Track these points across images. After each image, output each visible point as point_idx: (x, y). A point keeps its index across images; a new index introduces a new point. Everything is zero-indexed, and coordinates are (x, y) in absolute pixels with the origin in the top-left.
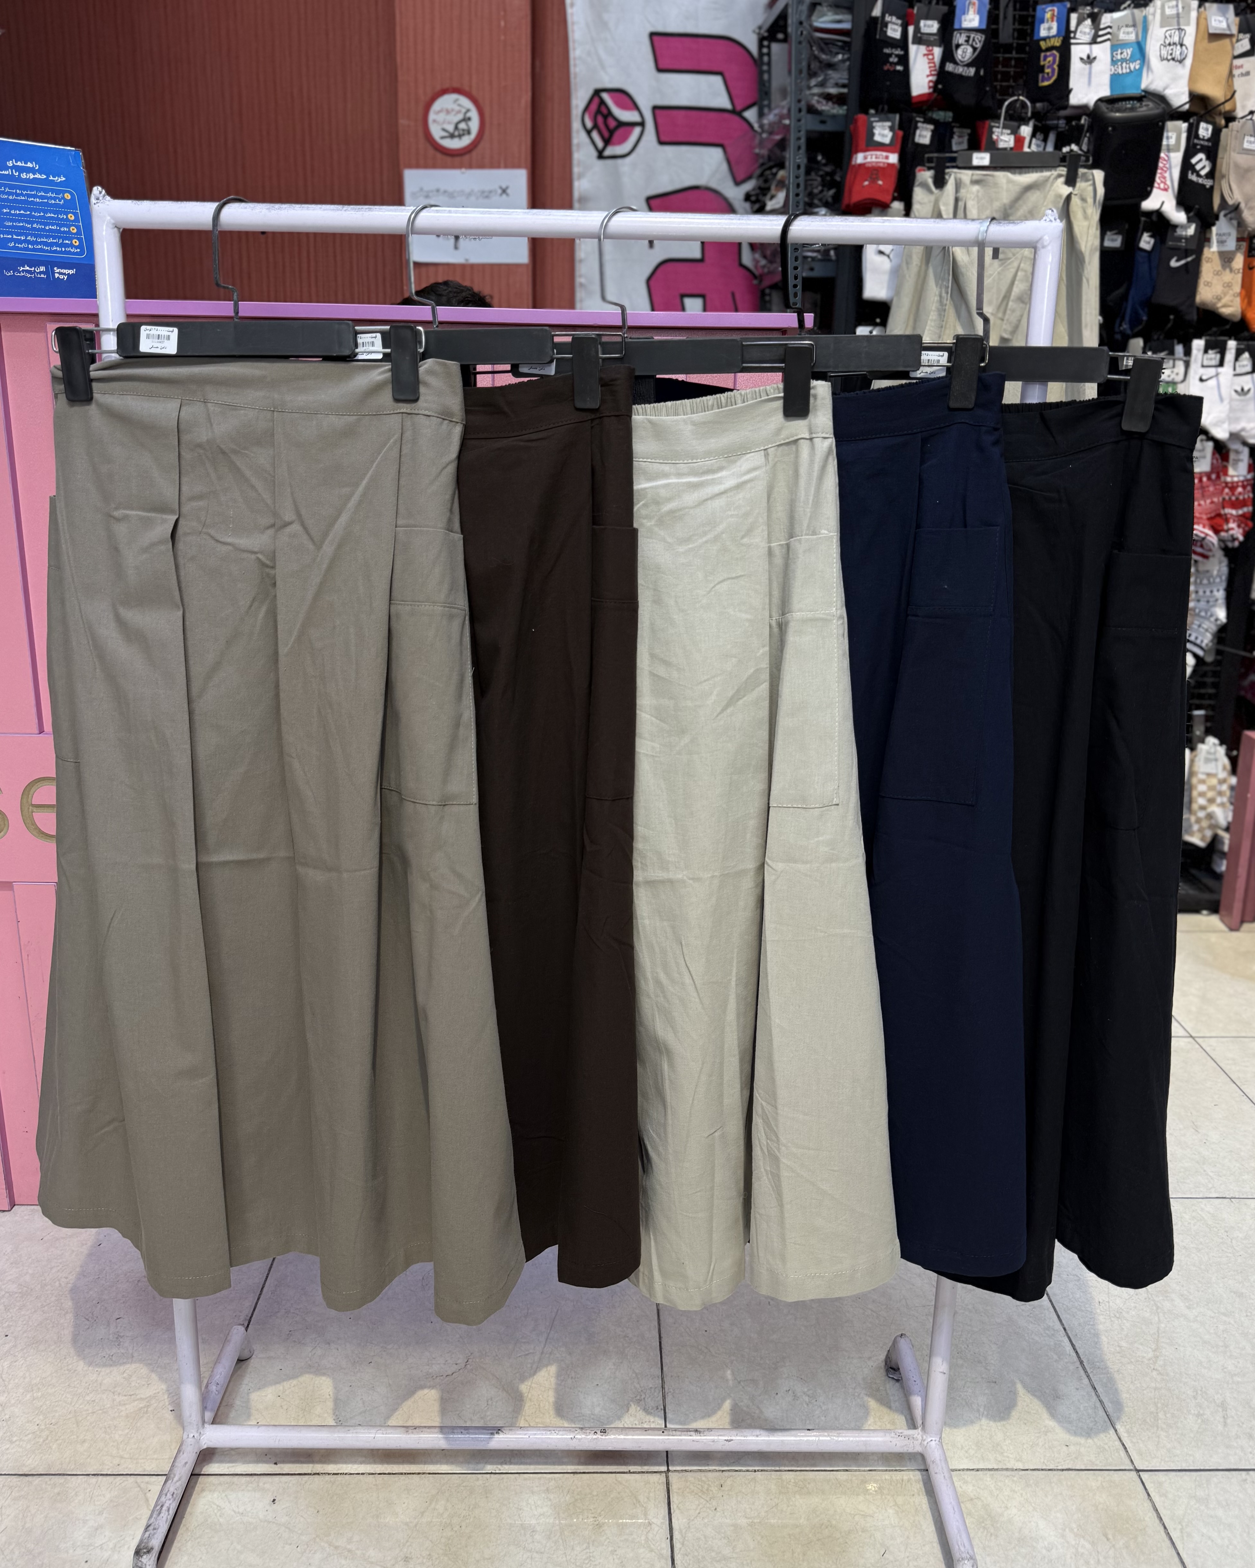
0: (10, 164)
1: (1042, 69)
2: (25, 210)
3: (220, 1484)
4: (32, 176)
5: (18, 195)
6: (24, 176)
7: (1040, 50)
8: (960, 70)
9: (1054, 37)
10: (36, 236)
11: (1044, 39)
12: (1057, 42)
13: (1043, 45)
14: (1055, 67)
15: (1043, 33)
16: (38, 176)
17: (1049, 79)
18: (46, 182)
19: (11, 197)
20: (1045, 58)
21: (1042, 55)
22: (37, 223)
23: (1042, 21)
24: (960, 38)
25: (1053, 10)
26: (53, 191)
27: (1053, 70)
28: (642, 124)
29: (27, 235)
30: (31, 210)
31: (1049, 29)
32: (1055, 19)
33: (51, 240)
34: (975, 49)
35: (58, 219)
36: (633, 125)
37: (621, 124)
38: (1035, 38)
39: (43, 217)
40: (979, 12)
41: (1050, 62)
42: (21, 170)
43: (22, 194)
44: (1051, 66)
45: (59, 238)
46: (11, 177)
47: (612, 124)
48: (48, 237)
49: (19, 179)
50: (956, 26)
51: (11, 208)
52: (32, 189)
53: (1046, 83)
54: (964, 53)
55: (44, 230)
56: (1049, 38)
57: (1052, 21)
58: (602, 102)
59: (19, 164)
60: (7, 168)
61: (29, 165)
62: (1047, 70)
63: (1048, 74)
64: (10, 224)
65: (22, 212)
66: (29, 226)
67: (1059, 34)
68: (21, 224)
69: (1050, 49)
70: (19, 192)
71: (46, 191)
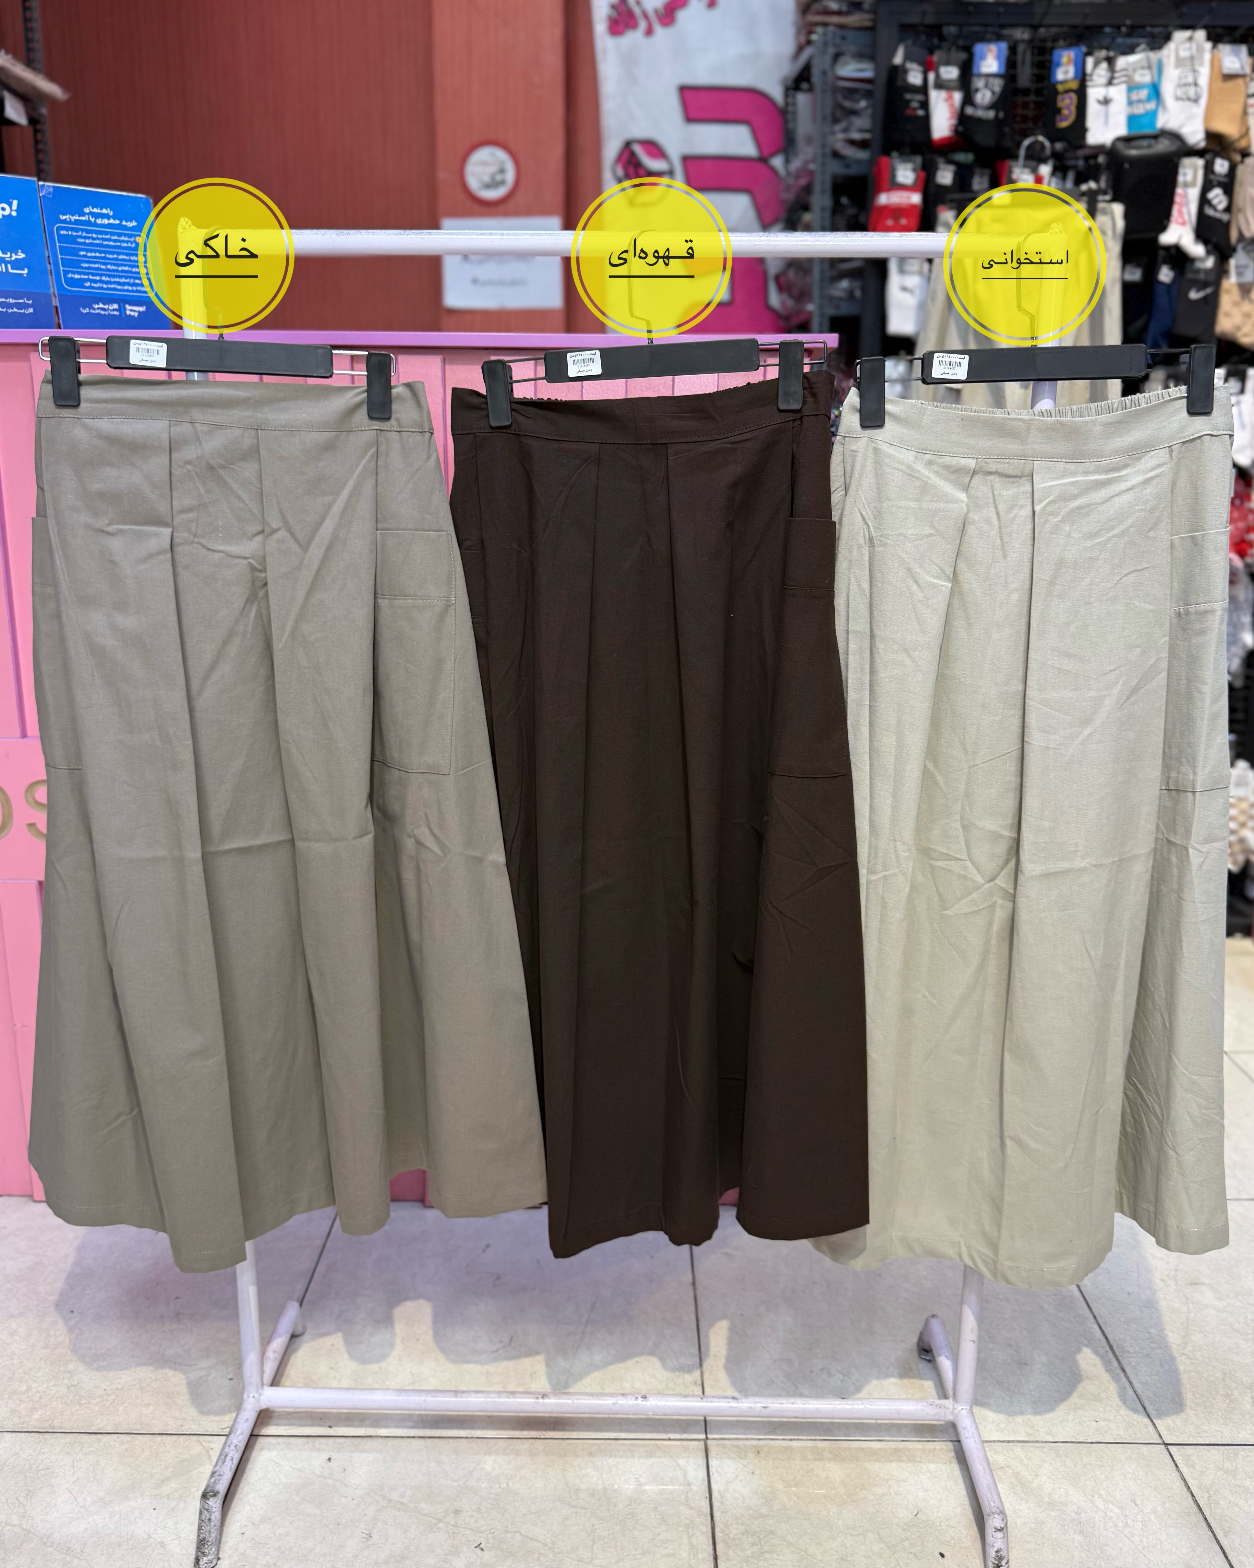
0: (87, 210)
1: (1059, 111)
2: (100, 252)
3: (278, 1444)
4: (106, 221)
5: (93, 239)
6: (99, 221)
7: (1058, 93)
8: (980, 113)
9: (1071, 79)
10: (109, 276)
11: (1062, 82)
12: (1074, 85)
13: (1060, 88)
14: (1073, 108)
15: (1060, 77)
16: (112, 221)
17: (1066, 118)
18: (119, 226)
19: (87, 241)
20: (1063, 100)
21: (1060, 98)
22: (111, 264)
23: (1059, 65)
24: (979, 83)
25: (1069, 55)
26: (125, 235)
27: (1071, 112)
28: (672, 172)
29: (101, 275)
30: (105, 252)
31: (1066, 72)
32: (1072, 63)
33: (123, 280)
34: (993, 93)
35: (130, 260)
36: (661, 173)
38: (1053, 82)
39: (117, 259)
40: (998, 58)
41: (1067, 103)
42: (96, 216)
43: (97, 238)
44: (1068, 107)
45: (131, 277)
46: (88, 223)
48: (120, 277)
49: (95, 224)
50: (975, 71)
51: (87, 251)
52: (106, 233)
53: (1064, 124)
54: (984, 96)
55: (117, 271)
56: (1066, 81)
57: (1068, 63)
58: (634, 154)
59: (95, 210)
60: (84, 214)
61: (104, 211)
62: (1065, 112)
63: (1066, 116)
64: (86, 265)
65: (98, 254)
66: (103, 267)
67: (1075, 78)
68: (96, 266)
69: (1067, 91)
70: (94, 236)
71: (119, 235)
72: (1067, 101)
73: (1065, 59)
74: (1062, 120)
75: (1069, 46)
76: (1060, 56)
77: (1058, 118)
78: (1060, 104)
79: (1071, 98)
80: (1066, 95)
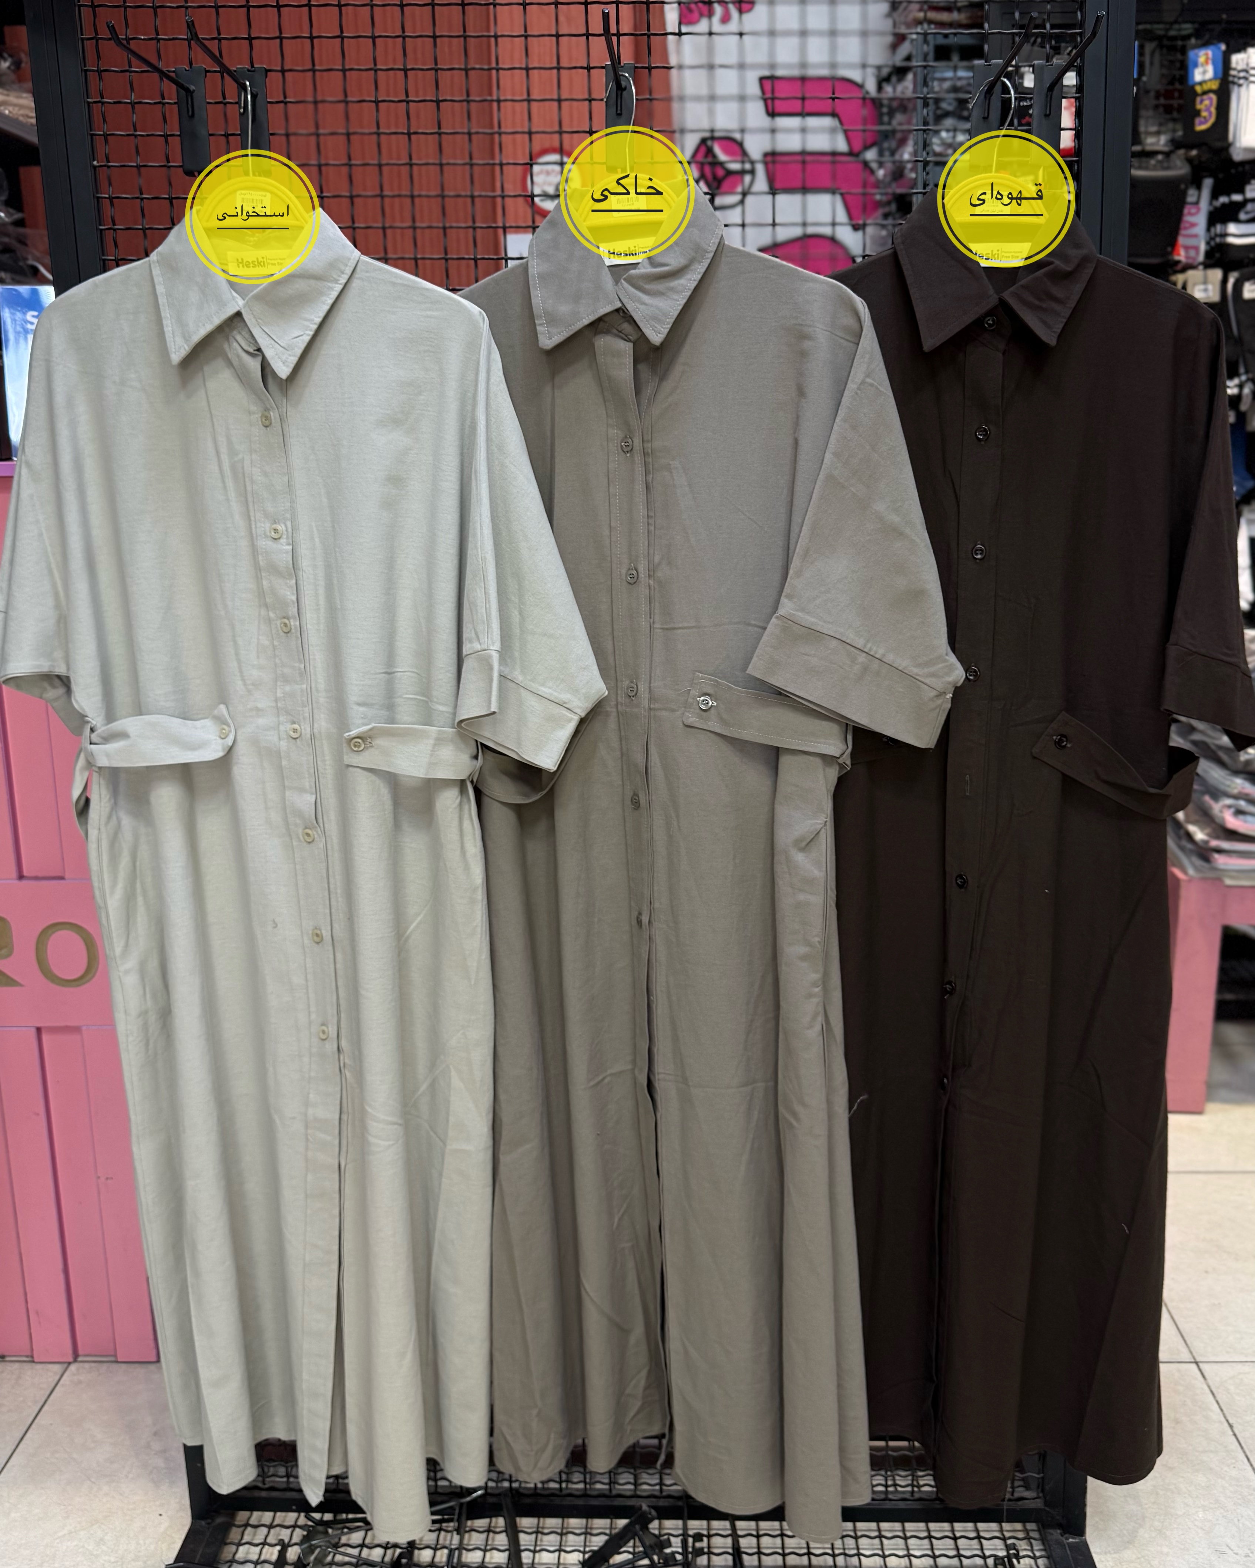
7: (1195, 94)
11: (1200, 83)
12: (1215, 86)
13: (1198, 89)
15: (1198, 77)
21: (1198, 99)
23: (1196, 65)
28: (752, 172)
36: (743, 172)
37: (729, 173)
38: (1190, 83)
41: (1207, 106)
44: (1208, 109)
47: (720, 173)
53: (1203, 127)
56: (1205, 81)
57: (1207, 62)
58: (710, 152)
62: (1204, 114)
63: (1205, 118)
67: (1215, 78)
69: (1205, 93)
72: (1207, 102)
73: (1202, 59)
74: (1201, 123)
75: (1205, 45)
76: (1197, 56)
77: (1197, 121)
78: (1199, 106)
79: (1211, 99)
80: (1205, 97)
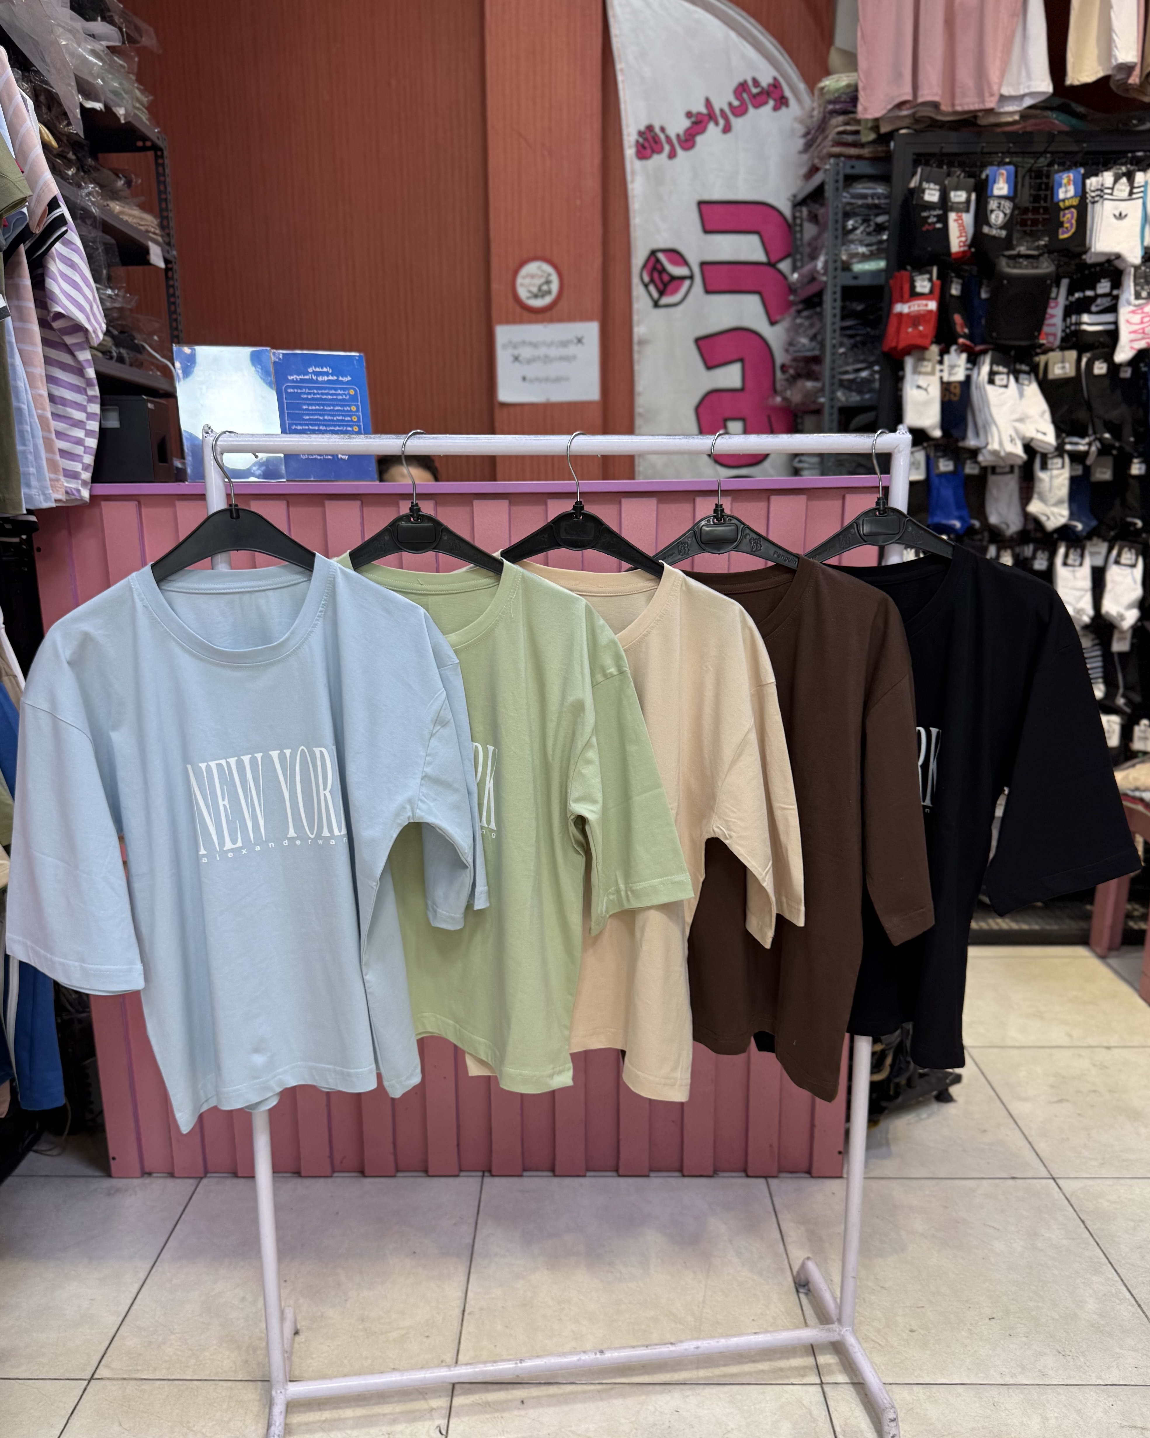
0: (310, 370)
1: (1061, 224)
2: (319, 405)
4: (326, 378)
5: (314, 394)
6: (320, 379)
7: (1060, 209)
8: (994, 232)
9: (1072, 198)
10: (326, 425)
11: (1063, 200)
12: (1075, 202)
13: (1061, 204)
14: (1074, 222)
15: (1061, 195)
16: (331, 378)
17: (1068, 231)
18: (337, 382)
19: (309, 397)
20: (1064, 215)
21: (1062, 213)
22: (328, 415)
23: (1060, 186)
24: (993, 205)
25: (1069, 177)
26: (341, 389)
27: (1072, 225)
28: (691, 277)
29: (319, 425)
30: (323, 405)
31: (1066, 192)
32: (1072, 183)
33: (338, 428)
34: (1005, 214)
35: (344, 411)
36: (683, 278)
37: (673, 278)
38: (1055, 200)
39: (333, 410)
40: (1008, 181)
41: (1069, 218)
42: (317, 374)
43: (318, 394)
44: (1069, 221)
45: (343, 426)
46: (311, 381)
47: (666, 278)
48: (335, 426)
49: (317, 382)
50: (989, 194)
51: (308, 405)
52: (325, 388)
53: (1066, 236)
54: (997, 217)
55: (333, 420)
56: (1067, 199)
57: (1069, 183)
58: (658, 261)
59: (318, 369)
60: (307, 373)
61: (325, 369)
62: (1066, 225)
63: (1067, 228)
64: (307, 417)
65: (317, 407)
66: (321, 418)
68: (316, 417)
69: (1067, 208)
70: (315, 391)
71: (336, 389)
72: (1069, 216)
74: (1063, 233)
77: (1060, 231)
78: (1062, 219)
79: (1072, 213)
80: (1067, 211)
